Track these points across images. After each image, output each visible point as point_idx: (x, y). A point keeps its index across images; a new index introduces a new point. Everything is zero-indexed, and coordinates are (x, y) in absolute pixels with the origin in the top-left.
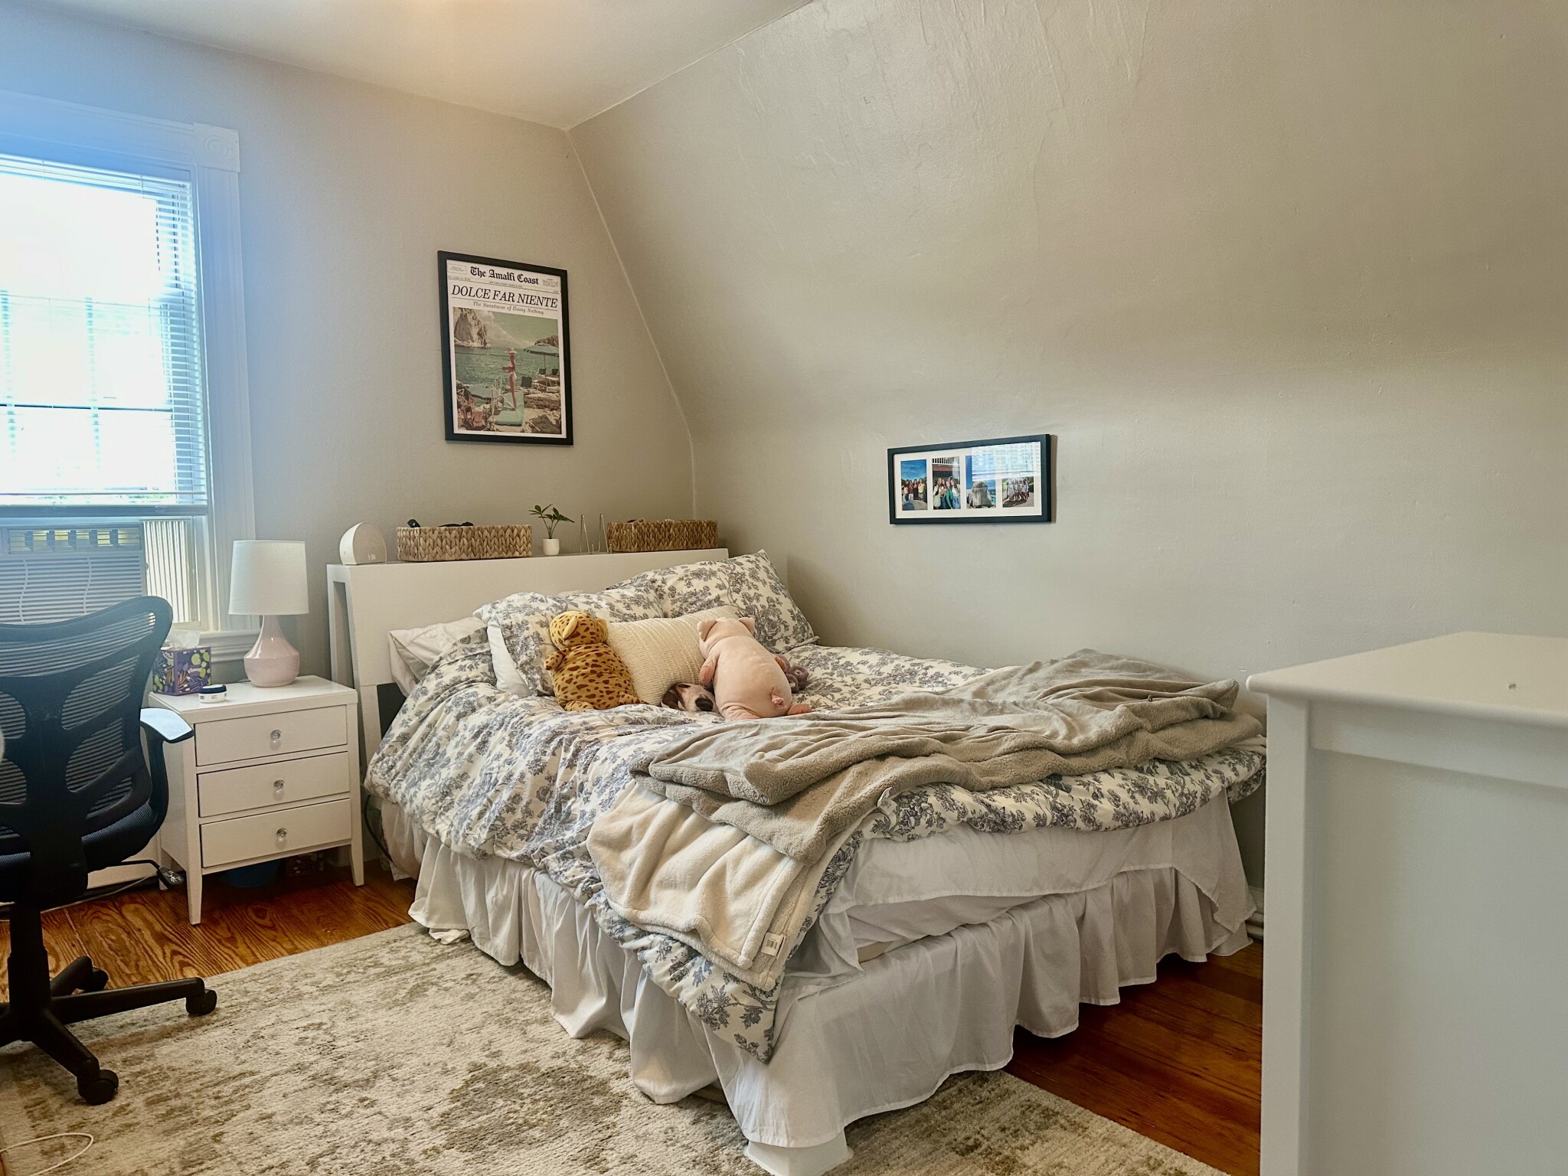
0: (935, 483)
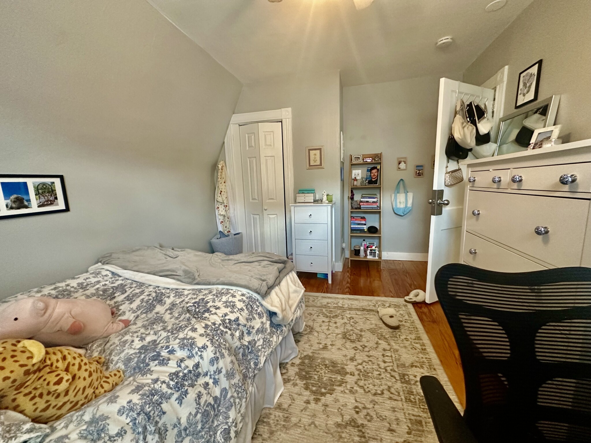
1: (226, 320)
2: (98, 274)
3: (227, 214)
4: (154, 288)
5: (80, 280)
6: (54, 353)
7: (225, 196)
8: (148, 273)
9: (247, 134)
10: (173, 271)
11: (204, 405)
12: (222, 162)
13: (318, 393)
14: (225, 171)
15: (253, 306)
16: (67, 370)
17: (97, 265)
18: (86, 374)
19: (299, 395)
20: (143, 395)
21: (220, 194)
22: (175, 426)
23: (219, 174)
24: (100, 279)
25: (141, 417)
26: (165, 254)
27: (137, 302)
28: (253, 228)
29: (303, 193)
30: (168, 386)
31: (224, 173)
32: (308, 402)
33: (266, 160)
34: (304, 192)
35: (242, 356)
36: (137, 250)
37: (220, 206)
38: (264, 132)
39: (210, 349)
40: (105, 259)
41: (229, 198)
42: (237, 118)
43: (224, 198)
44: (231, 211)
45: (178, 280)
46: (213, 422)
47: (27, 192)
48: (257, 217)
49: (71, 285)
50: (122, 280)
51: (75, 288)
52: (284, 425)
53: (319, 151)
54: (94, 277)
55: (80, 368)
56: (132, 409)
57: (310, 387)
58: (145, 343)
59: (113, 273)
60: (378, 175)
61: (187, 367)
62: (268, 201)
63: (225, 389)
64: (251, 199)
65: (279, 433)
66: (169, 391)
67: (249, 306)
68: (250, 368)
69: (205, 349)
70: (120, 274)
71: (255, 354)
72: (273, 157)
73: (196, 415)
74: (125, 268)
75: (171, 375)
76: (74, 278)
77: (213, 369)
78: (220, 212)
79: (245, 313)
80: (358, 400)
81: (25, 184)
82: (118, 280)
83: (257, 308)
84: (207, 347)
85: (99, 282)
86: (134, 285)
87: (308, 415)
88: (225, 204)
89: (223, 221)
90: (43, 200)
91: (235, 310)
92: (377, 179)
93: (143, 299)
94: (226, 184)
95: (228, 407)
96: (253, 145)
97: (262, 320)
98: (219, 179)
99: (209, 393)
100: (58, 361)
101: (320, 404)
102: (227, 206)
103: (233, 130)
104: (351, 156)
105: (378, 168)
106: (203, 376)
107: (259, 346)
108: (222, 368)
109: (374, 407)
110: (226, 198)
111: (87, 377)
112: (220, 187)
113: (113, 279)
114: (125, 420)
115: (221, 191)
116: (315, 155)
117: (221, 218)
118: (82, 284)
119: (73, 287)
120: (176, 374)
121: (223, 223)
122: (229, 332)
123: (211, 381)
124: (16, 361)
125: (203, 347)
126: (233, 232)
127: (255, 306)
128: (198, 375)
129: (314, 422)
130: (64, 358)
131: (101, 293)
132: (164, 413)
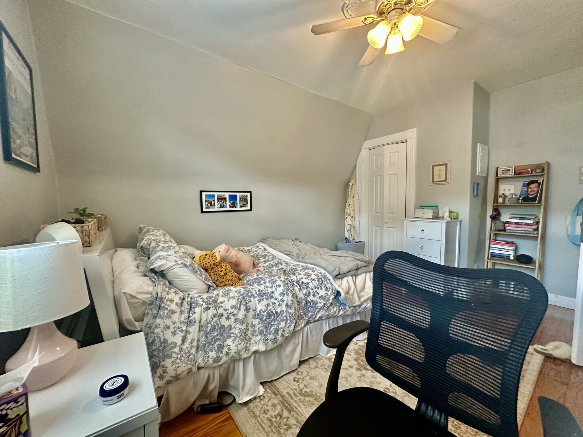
0: (218, 201)
1: (300, 281)
2: (257, 247)
3: (353, 224)
4: (279, 260)
5: (249, 248)
6: (224, 263)
7: (352, 209)
8: (279, 251)
9: (375, 156)
10: (291, 252)
11: (269, 310)
12: (353, 181)
13: (362, 366)
14: (354, 188)
15: (324, 281)
16: (225, 270)
17: (259, 243)
18: (231, 275)
19: (348, 360)
20: (245, 290)
21: (349, 207)
22: (254, 310)
23: (350, 190)
24: (258, 250)
25: (241, 296)
26: (293, 243)
27: (267, 264)
28: (374, 238)
29: (423, 209)
30: (256, 293)
31: (353, 190)
32: (351, 367)
33: (390, 178)
34: (423, 207)
35: (304, 306)
36: (281, 239)
37: (348, 217)
38: (389, 153)
39: (282, 288)
40: (263, 241)
41: (356, 210)
42: (368, 144)
43: (351, 210)
44: (357, 221)
45: (292, 258)
46: (272, 321)
47: (237, 200)
48: (378, 228)
49: (245, 249)
50: (267, 253)
51: (246, 251)
52: (326, 368)
53: (444, 167)
54: (255, 248)
55: (229, 272)
56: (239, 292)
57: (360, 361)
58: (258, 277)
59: (264, 248)
60: (538, 191)
61: (268, 290)
62: (388, 215)
63: (283, 311)
64: (374, 212)
65: (320, 370)
66: (256, 295)
67: (320, 280)
68: (308, 315)
69: (279, 286)
70: (267, 249)
71: (313, 309)
72: (396, 175)
73: (264, 312)
74: (270, 247)
75: (259, 290)
76: (247, 246)
77: (280, 298)
78: (348, 222)
79: (316, 283)
80: (392, 386)
81: (236, 195)
82: (265, 252)
83: (326, 284)
84: (281, 286)
85: (256, 251)
86: (271, 256)
87: (346, 373)
88: (352, 215)
89: (349, 229)
90: (242, 204)
91: (309, 278)
92: (537, 196)
93: (270, 263)
94: (355, 198)
95: (282, 320)
96: (379, 165)
97: (327, 292)
98: (349, 195)
99: (274, 307)
100: (224, 265)
101: (359, 372)
102: (353, 217)
103: (364, 153)
104: (497, 169)
105: (539, 182)
106: (275, 299)
107: (319, 306)
108: (285, 300)
109: (403, 397)
110: (353, 210)
111: (231, 276)
112: (349, 201)
113: (263, 251)
114: (236, 295)
115: (350, 205)
116: (440, 170)
117: (349, 227)
118: (250, 250)
119: (245, 250)
120: (262, 291)
121: (349, 232)
122: (299, 287)
123: (277, 304)
124: (212, 258)
125: (278, 285)
126: (356, 240)
127: (325, 282)
128: (272, 297)
129: (347, 378)
130: (226, 266)
131: (255, 256)
132: (251, 302)
